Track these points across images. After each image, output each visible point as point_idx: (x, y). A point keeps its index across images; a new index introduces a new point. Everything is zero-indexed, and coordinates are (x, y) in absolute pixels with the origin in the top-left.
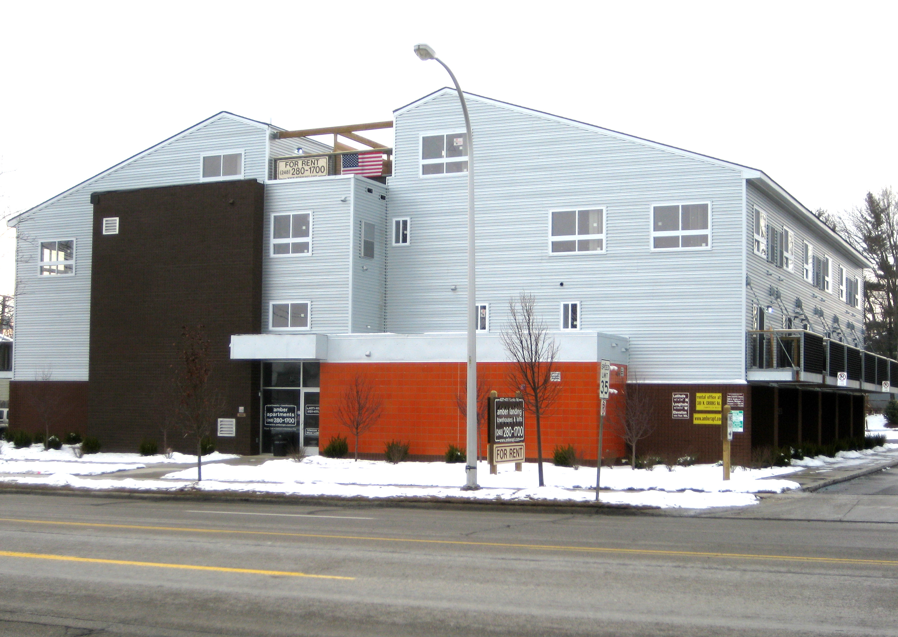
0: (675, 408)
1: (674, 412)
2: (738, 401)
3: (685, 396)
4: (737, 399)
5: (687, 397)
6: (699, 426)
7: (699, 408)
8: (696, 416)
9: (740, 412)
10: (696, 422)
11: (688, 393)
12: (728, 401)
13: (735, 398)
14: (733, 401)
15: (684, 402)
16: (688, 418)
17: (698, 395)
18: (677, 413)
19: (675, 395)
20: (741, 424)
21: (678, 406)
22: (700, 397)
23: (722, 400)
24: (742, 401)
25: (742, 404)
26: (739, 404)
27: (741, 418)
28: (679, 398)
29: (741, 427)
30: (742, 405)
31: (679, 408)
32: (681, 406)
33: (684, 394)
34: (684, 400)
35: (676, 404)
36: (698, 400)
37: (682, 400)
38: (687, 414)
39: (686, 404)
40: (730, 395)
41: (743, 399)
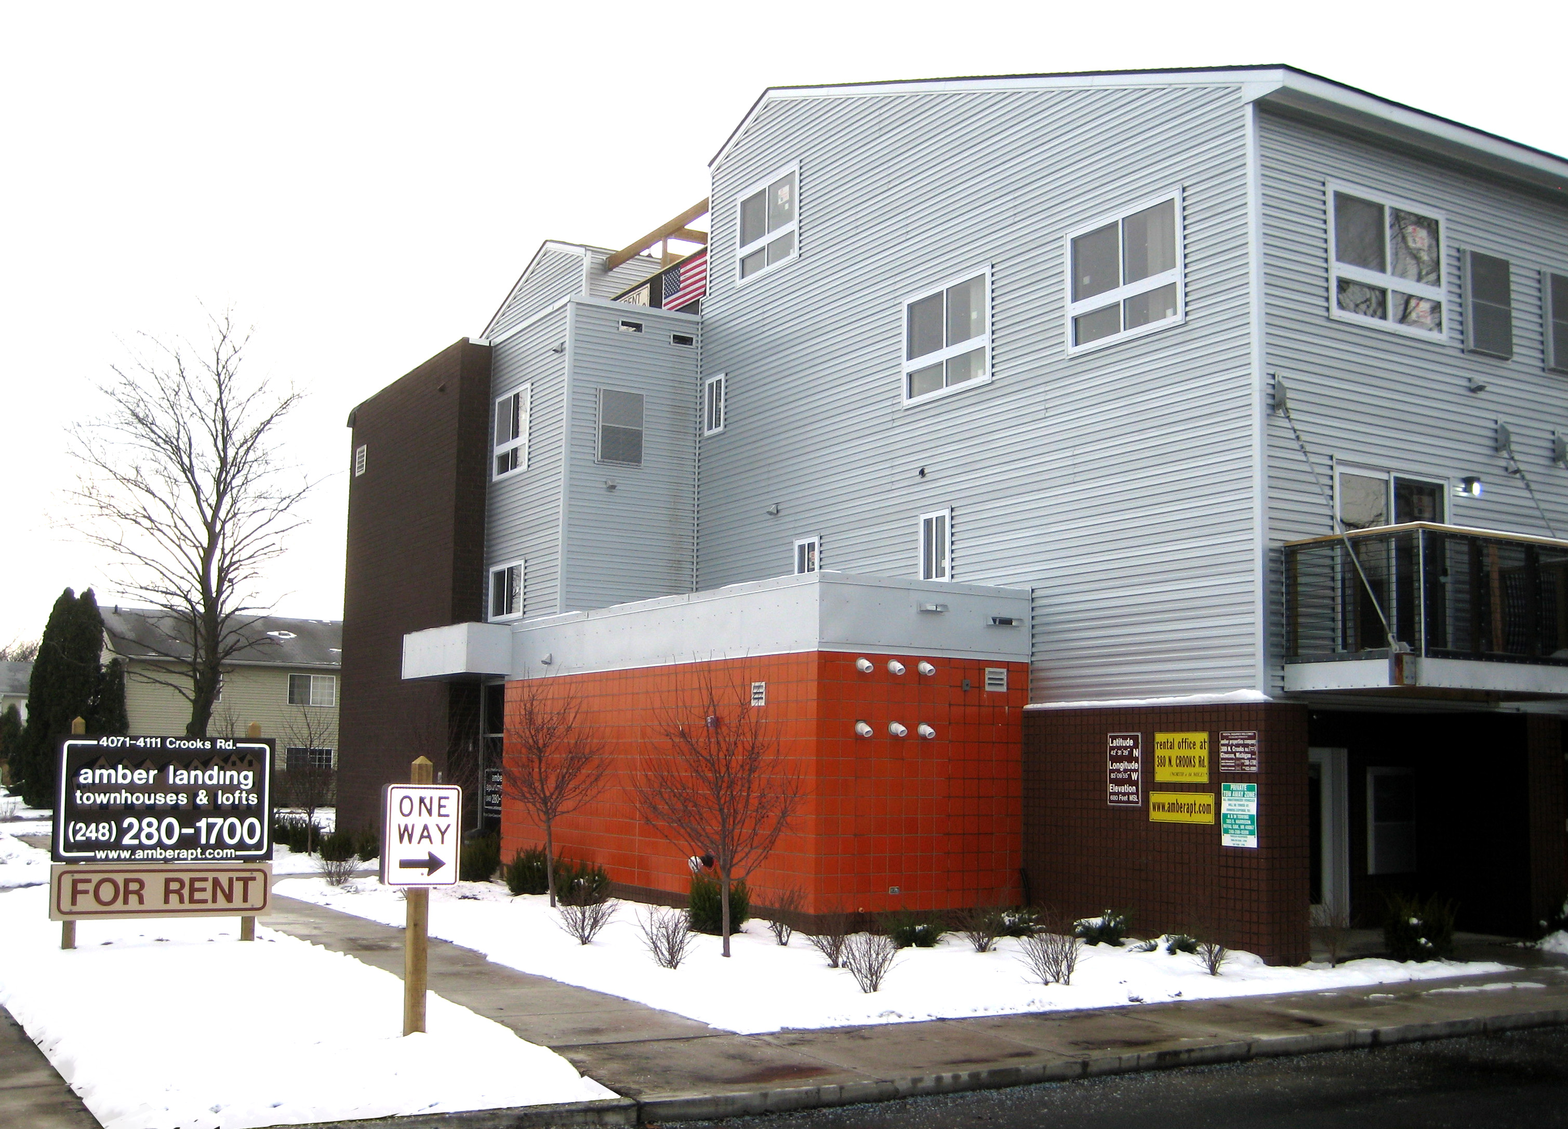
0: (1113, 776)
1: (1112, 788)
2: (1243, 756)
3: (1131, 743)
4: (1241, 749)
5: (1136, 746)
6: (1161, 824)
7: (1162, 775)
8: (1156, 797)
9: (1249, 789)
10: (1156, 816)
11: (1139, 734)
12: (1222, 755)
13: (1238, 746)
14: (1232, 756)
15: (1130, 759)
16: (1140, 804)
17: (1160, 737)
18: (1116, 789)
19: (1114, 738)
20: (1252, 823)
21: (1118, 771)
22: (1163, 745)
23: (1210, 753)
24: (1253, 753)
25: (1254, 762)
26: (1247, 762)
27: (1252, 808)
28: (1119, 748)
29: (1251, 833)
30: (1253, 767)
31: (1120, 776)
32: (1125, 771)
33: (1131, 737)
34: (1131, 752)
35: (1116, 766)
36: (1159, 752)
37: (1126, 753)
38: (1137, 793)
39: (1134, 766)
40: (1227, 738)
41: (1255, 749)
